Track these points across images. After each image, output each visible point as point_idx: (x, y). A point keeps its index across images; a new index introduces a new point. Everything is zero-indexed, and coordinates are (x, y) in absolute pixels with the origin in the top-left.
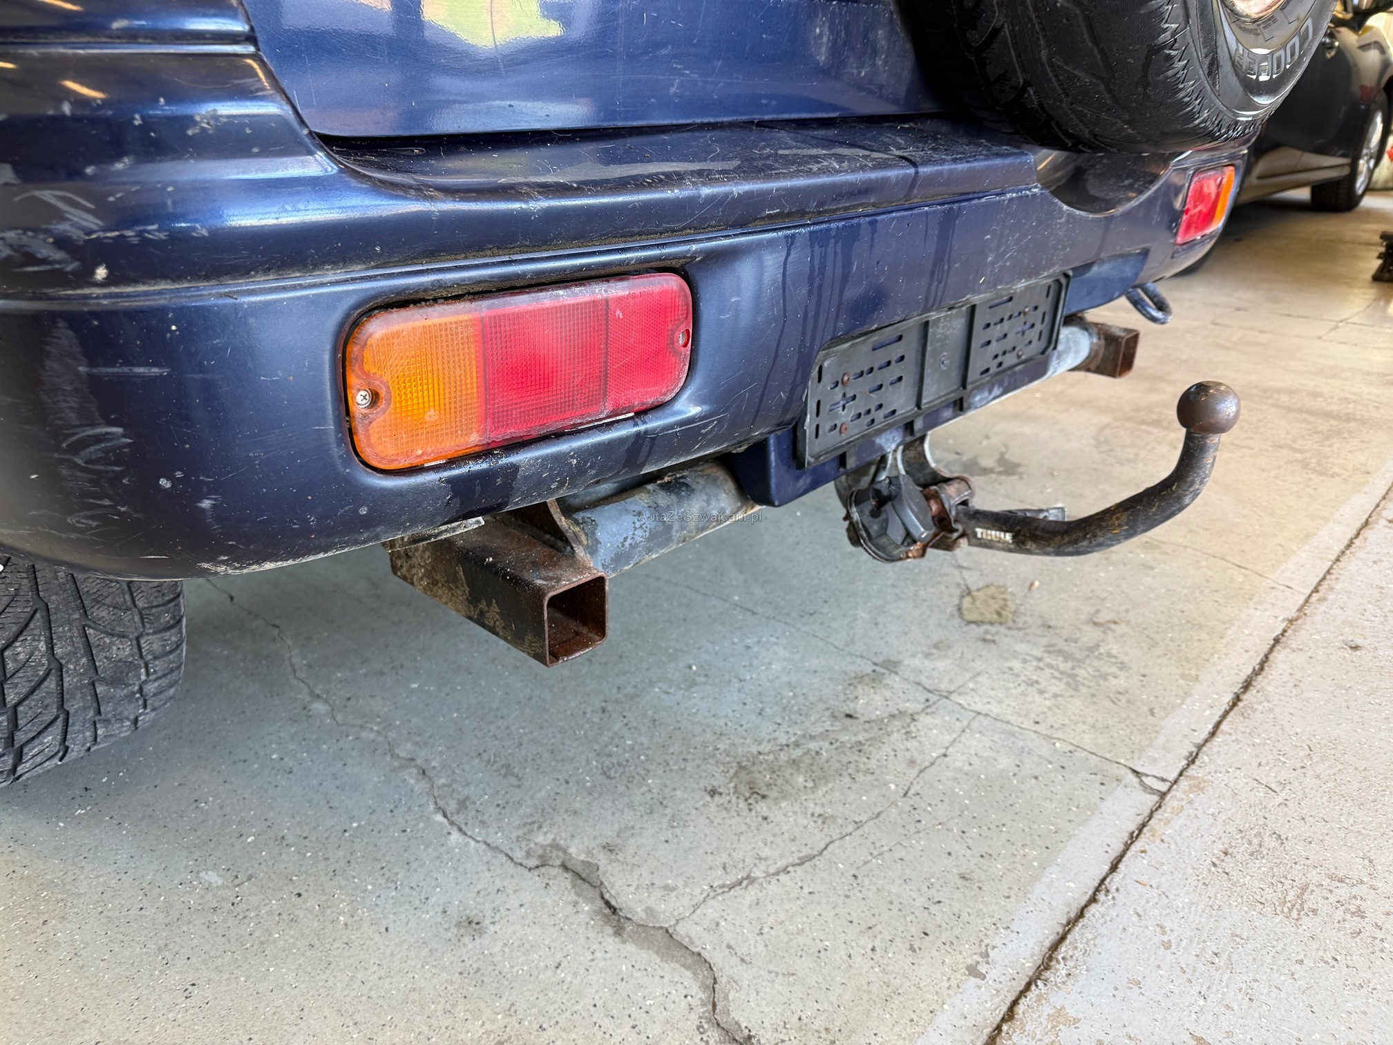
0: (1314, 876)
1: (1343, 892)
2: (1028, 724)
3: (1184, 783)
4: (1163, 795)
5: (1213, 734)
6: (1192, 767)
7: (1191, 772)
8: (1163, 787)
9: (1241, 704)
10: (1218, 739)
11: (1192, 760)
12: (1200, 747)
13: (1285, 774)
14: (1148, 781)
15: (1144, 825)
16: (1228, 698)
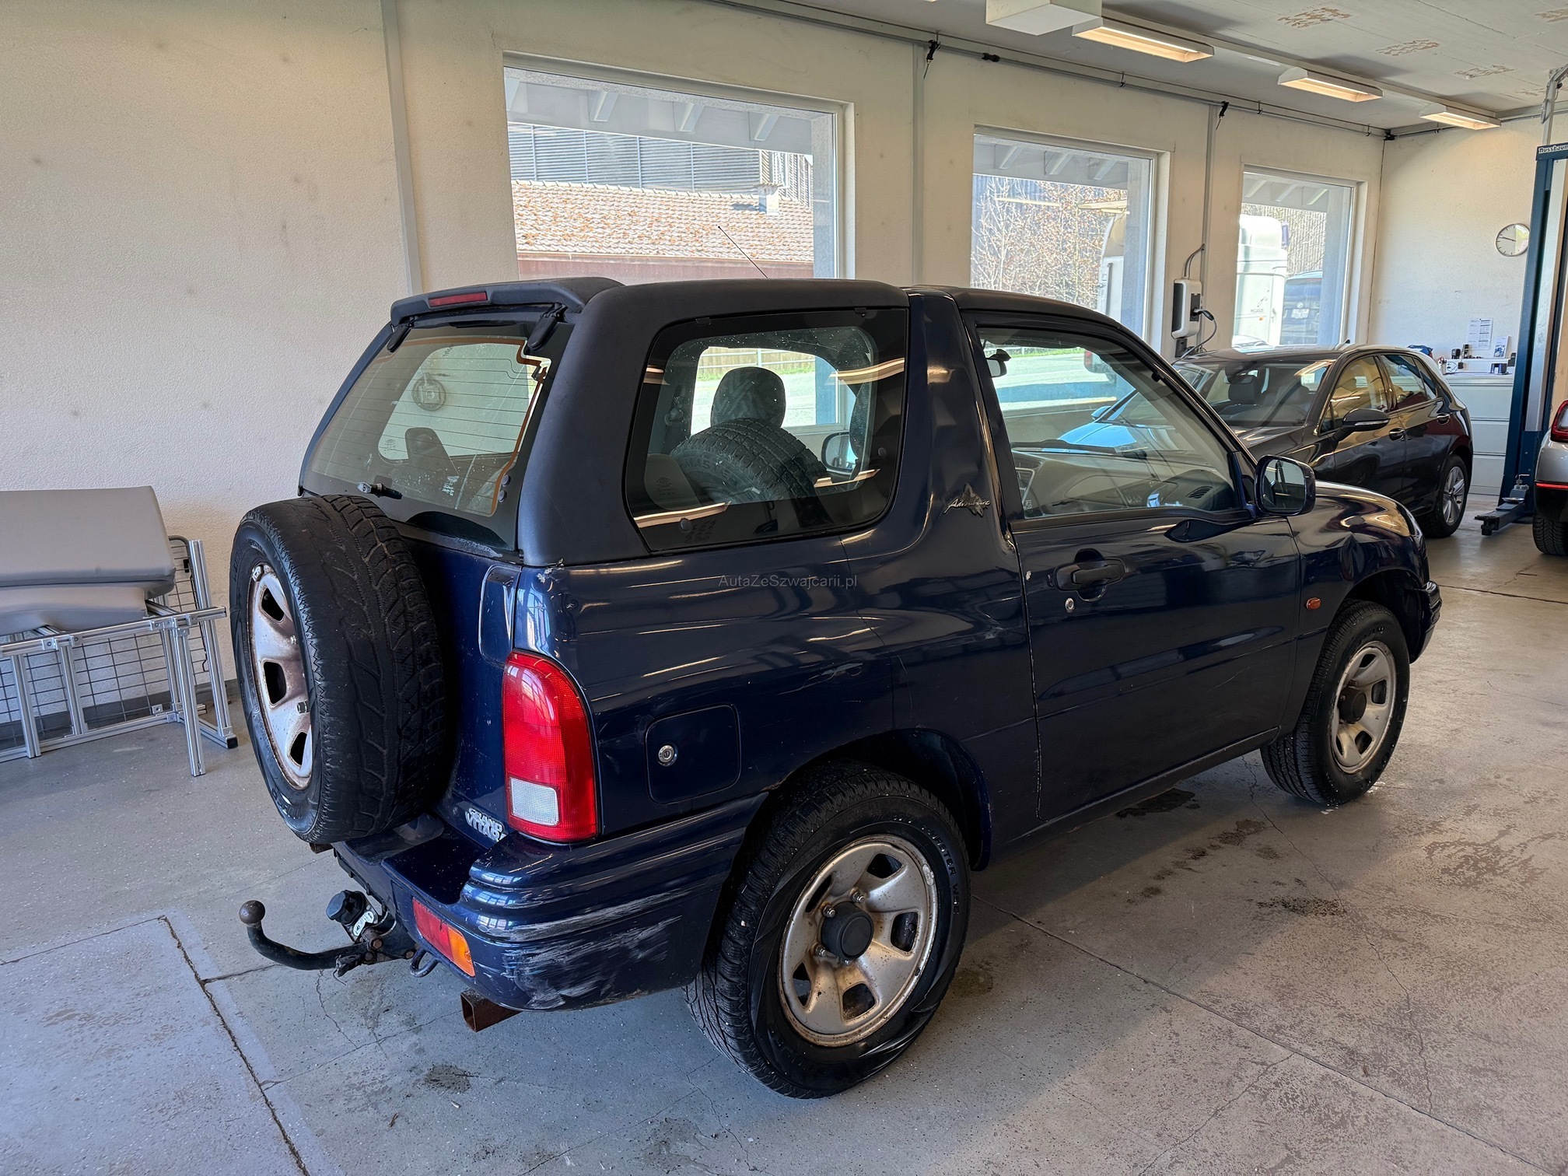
0: (185, 1108)
1: (171, 1112)
2: (337, 1061)
3: (259, 1094)
4: (260, 1086)
5: (275, 1119)
6: (265, 1101)
7: (263, 1099)
8: (263, 1087)
9: (284, 1141)
10: (271, 1119)
11: (268, 1104)
12: (273, 1111)
13: (231, 1131)
14: (272, 1084)
15: (252, 1072)
16: (292, 1139)
